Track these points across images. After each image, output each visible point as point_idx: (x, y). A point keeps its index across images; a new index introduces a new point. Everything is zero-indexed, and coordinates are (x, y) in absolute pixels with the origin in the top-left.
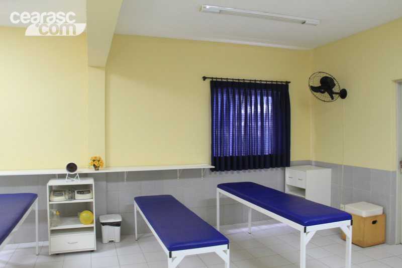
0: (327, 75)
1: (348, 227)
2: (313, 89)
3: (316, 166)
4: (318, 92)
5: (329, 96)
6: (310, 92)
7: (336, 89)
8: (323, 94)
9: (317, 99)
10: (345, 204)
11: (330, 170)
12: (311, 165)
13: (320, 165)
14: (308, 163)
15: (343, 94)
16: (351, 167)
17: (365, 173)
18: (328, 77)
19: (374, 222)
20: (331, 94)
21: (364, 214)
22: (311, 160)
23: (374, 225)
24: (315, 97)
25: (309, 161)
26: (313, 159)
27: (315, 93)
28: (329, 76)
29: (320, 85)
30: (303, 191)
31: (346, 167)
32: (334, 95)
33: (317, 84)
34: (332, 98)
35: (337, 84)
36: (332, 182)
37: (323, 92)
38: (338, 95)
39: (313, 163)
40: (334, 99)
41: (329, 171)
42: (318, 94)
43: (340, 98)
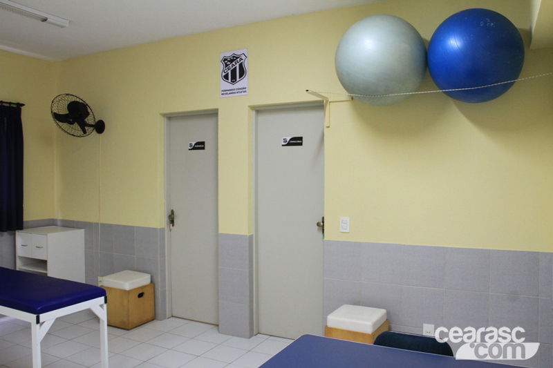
0: (78, 100)
1: (101, 306)
2: (57, 117)
3: (63, 226)
4: (64, 122)
5: (79, 128)
6: (53, 122)
7: (90, 120)
8: (71, 126)
9: (63, 132)
10: (102, 276)
11: (82, 231)
12: (56, 225)
13: (68, 225)
14: (51, 223)
15: (100, 127)
16: (110, 226)
17: (128, 233)
18: (78, 102)
19: (141, 295)
20: (83, 125)
21: (127, 286)
22: (55, 218)
23: (141, 299)
24: (60, 130)
25: (53, 220)
26: (59, 216)
27: (60, 124)
28: (81, 101)
29: (67, 112)
30: (43, 263)
31: (103, 225)
32: (86, 128)
33: (64, 111)
34: (85, 132)
35: (91, 113)
36: (85, 248)
37: (71, 123)
38: (92, 128)
39: (59, 223)
40: (87, 134)
41: (81, 233)
42: (65, 125)
43: (95, 132)
